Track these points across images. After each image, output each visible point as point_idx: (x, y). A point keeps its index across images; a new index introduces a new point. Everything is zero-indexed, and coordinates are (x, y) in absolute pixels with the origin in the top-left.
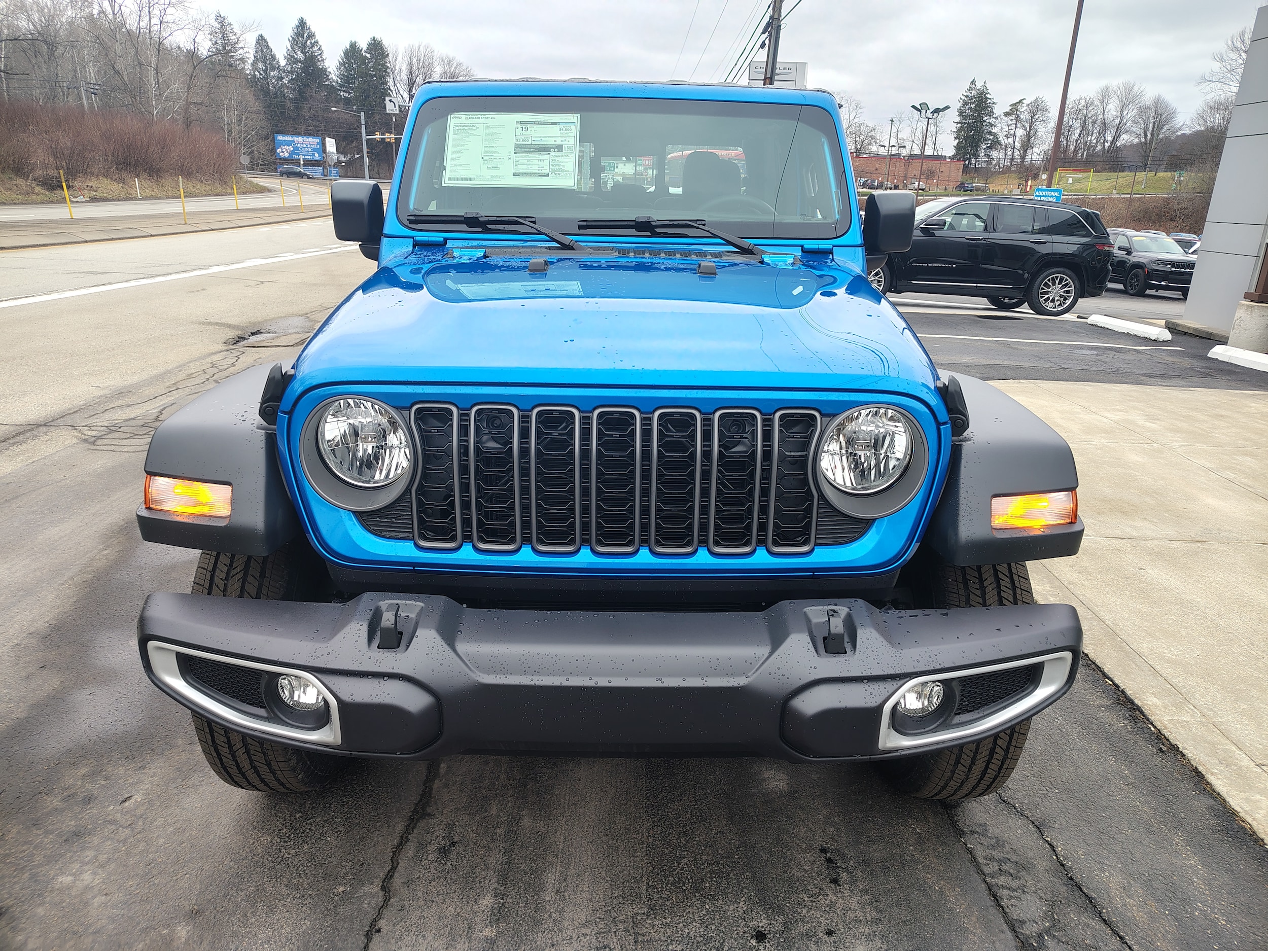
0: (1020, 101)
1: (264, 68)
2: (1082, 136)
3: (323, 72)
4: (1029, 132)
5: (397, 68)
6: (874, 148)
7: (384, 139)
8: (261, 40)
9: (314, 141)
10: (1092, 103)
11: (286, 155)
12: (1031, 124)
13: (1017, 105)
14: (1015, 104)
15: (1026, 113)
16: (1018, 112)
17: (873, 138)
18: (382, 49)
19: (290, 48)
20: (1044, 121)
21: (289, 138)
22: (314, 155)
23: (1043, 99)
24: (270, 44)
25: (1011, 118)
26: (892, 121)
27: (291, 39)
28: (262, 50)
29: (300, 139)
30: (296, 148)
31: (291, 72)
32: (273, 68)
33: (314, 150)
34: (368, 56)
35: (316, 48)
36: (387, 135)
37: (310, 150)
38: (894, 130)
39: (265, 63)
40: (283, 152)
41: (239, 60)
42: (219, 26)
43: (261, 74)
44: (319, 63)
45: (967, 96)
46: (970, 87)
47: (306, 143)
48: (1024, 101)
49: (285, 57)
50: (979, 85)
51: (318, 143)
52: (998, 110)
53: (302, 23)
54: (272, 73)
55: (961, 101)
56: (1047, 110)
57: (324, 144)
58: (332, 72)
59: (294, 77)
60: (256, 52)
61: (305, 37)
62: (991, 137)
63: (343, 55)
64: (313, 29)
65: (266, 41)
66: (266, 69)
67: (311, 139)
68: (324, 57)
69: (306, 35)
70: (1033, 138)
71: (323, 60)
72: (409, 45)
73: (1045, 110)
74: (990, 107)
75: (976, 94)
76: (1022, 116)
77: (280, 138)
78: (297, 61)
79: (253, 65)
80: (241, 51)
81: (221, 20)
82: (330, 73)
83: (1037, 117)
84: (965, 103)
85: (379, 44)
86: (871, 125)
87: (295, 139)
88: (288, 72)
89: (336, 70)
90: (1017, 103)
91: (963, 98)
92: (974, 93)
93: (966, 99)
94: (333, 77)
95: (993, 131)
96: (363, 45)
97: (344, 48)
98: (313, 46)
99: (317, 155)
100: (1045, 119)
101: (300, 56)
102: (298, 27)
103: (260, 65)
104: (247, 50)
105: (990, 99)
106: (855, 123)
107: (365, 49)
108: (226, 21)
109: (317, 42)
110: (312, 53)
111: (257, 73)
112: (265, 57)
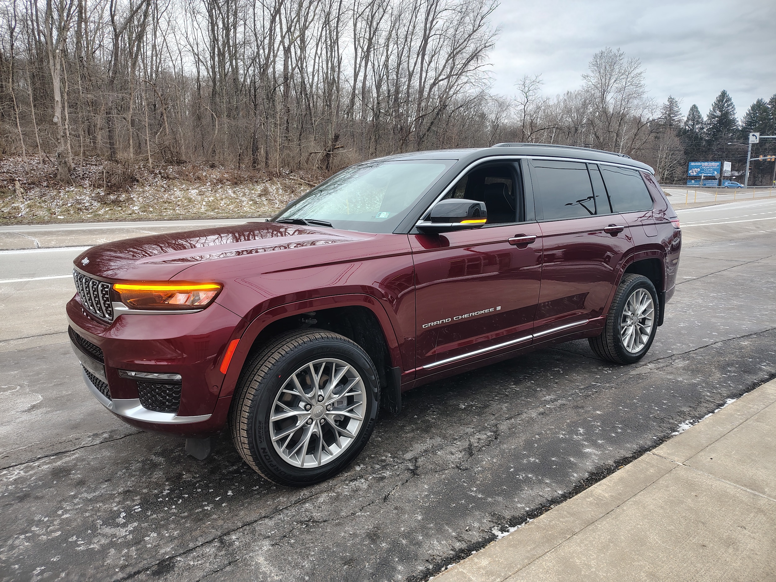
1: (692, 124)
3: (734, 121)
7: (766, 159)
8: (694, 109)
9: (716, 164)
11: (695, 174)
19: (712, 110)
21: (699, 164)
22: (714, 173)
24: (699, 110)
27: (714, 104)
28: (693, 114)
29: (706, 164)
30: (702, 170)
31: (710, 124)
32: (698, 123)
33: (714, 170)
34: (770, 106)
35: (730, 107)
36: (769, 157)
37: (711, 170)
39: (694, 120)
40: (693, 172)
41: (677, 121)
42: (669, 104)
43: (690, 128)
44: (730, 117)
47: (710, 166)
49: (708, 116)
51: (718, 166)
53: (724, 94)
54: (697, 126)
57: (722, 165)
58: (740, 121)
59: (711, 127)
60: (689, 115)
61: (724, 102)
63: (750, 108)
64: (730, 96)
65: (697, 108)
66: (694, 124)
67: (713, 163)
68: (735, 112)
69: (725, 100)
71: (734, 114)
77: (693, 164)
78: (715, 117)
79: (685, 123)
80: (680, 116)
82: (737, 121)
87: (703, 164)
88: (708, 124)
89: (742, 118)
94: (740, 123)
96: (767, 100)
97: (751, 104)
98: (728, 106)
99: (716, 173)
101: (718, 113)
102: (720, 96)
103: (690, 122)
107: (768, 102)
108: (674, 101)
109: (732, 104)
110: (727, 110)
111: (687, 127)
112: (694, 117)
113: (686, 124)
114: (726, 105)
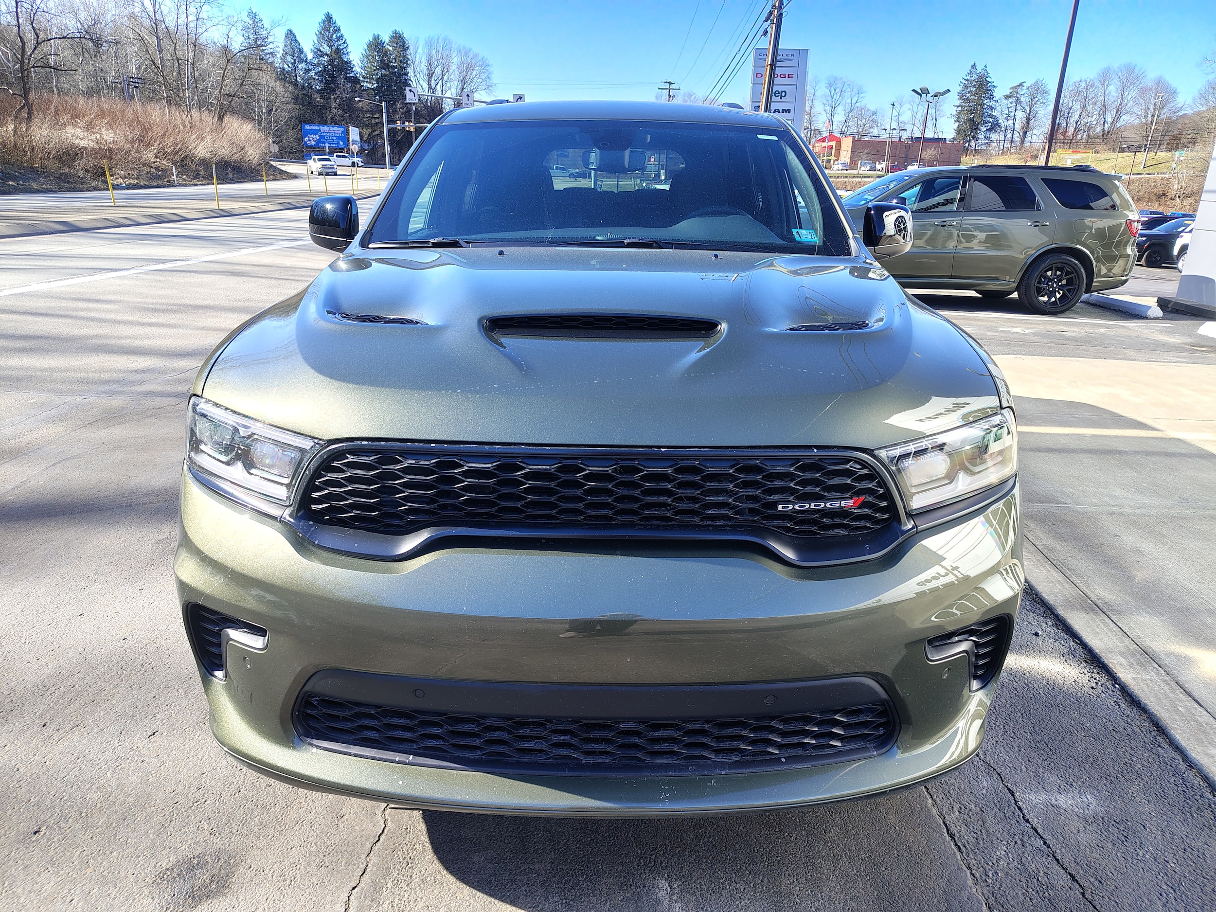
0: (1021, 85)
1: (292, 61)
2: (1082, 117)
3: (348, 63)
4: (1029, 114)
5: (417, 59)
6: (875, 131)
7: (404, 127)
8: (291, 35)
9: (338, 130)
10: (1093, 85)
11: (313, 143)
12: (1031, 106)
13: (1017, 87)
14: (1015, 87)
15: (1026, 95)
16: (1018, 95)
17: (873, 121)
18: (404, 42)
19: (317, 42)
20: (1044, 103)
21: (316, 128)
22: (338, 143)
23: (1043, 82)
24: (298, 39)
25: (1011, 100)
26: (893, 105)
27: (318, 33)
28: (291, 44)
29: (326, 128)
30: (322, 137)
31: (318, 65)
32: (301, 61)
33: (339, 138)
34: (391, 48)
35: (341, 42)
36: (407, 124)
37: (335, 138)
38: (895, 113)
39: (294, 56)
40: (310, 140)
41: (269, 53)
42: (251, 22)
43: (289, 67)
44: (344, 57)
45: (967, 80)
46: (971, 71)
47: (332, 132)
48: (1024, 84)
49: (312, 51)
50: (979, 68)
51: (343, 132)
52: (998, 93)
53: (329, 18)
54: (300, 66)
55: (962, 84)
56: (1046, 92)
57: (347, 133)
58: (356, 64)
59: (320, 69)
60: (285, 46)
61: (331, 31)
62: (991, 120)
63: (366, 47)
64: (339, 23)
65: (294, 35)
66: (295, 62)
67: (335, 128)
68: (349, 50)
69: (332, 29)
70: (1033, 120)
71: (348, 53)
72: (429, 37)
73: (1045, 92)
74: (989, 90)
75: (976, 77)
76: (1022, 99)
77: (307, 127)
78: (323, 54)
80: (271, 46)
81: (253, 15)
82: (354, 65)
83: (1037, 99)
84: (966, 87)
85: (400, 37)
86: (872, 108)
87: (322, 128)
88: (315, 65)
89: (359, 62)
90: (1019, 86)
91: (964, 81)
92: (975, 77)
93: (966, 82)
94: (357, 69)
95: (994, 113)
96: (386, 38)
97: (366, 41)
98: (339, 39)
99: (341, 143)
100: (1045, 101)
101: (326, 49)
102: (324, 21)
103: (289, 58)
104: (277, 43)
105: (990, 82)
106: (857, 107)
107: (387, 41)
108: (257, 17)
109: (342, 36)
110: (338, 46)
111: (286, 66)
112: (294, 51)
113: (283, 59)
114: (335, 36)
